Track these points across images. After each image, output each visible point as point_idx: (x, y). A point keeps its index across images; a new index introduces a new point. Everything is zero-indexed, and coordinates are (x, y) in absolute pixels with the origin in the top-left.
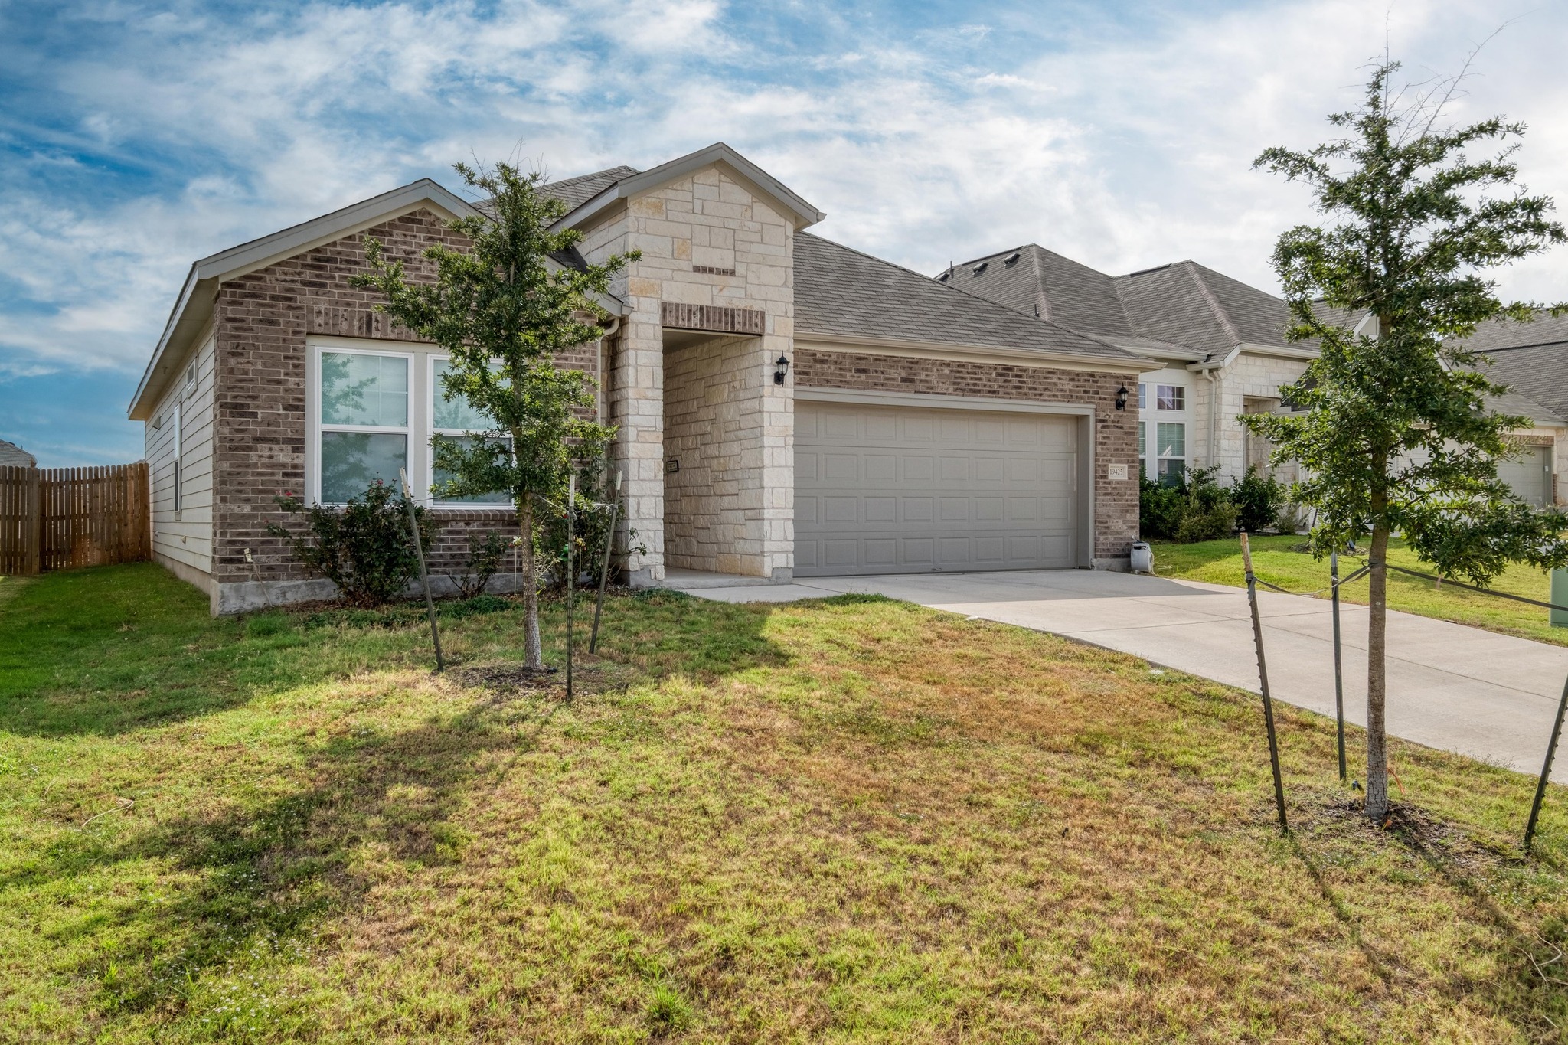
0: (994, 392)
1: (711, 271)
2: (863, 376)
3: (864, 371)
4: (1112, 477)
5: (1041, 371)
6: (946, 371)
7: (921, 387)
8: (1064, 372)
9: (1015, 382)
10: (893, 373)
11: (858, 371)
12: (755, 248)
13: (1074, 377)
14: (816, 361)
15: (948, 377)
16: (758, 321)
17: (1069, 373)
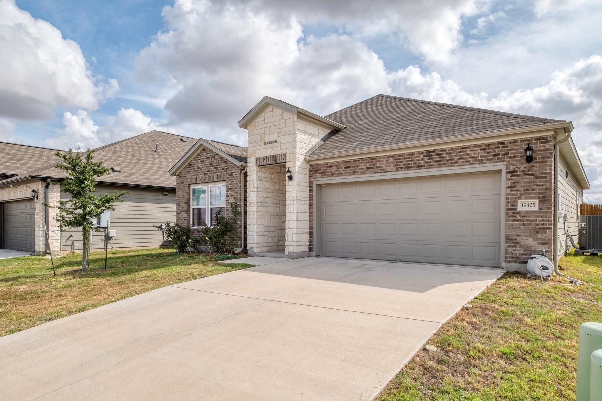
0: (422, 166)
1: (270, 143)
2: (348, 170)
3: (349, 167)
4: (520, 209)
5: (457, 148)
6: (392, 160)
7: (377, 170)
8: (475, 146)
9: (437, 158)
10: (363, 166)
11: (346, 168)
12: (284, 130)
13: (482, 148)
14: (328, 167)
15: (392, 163)
16: (284, 157)
17: (480, 146)
